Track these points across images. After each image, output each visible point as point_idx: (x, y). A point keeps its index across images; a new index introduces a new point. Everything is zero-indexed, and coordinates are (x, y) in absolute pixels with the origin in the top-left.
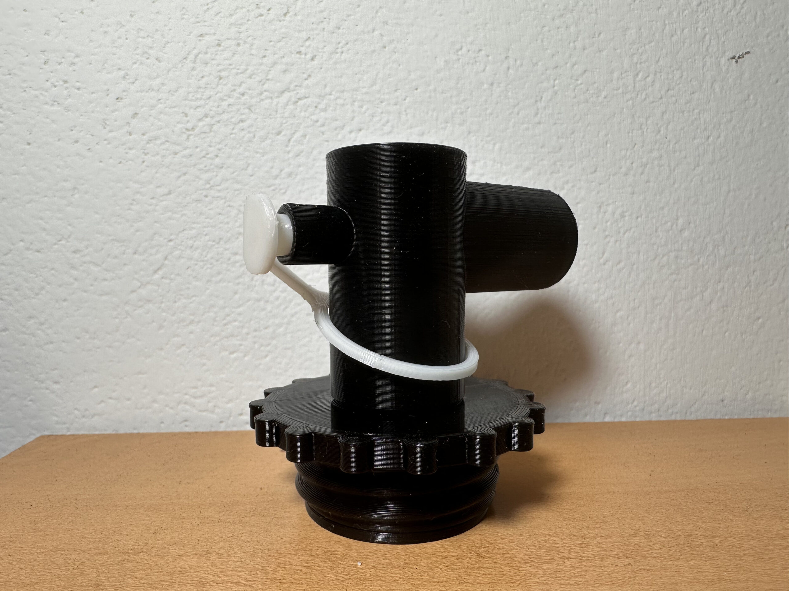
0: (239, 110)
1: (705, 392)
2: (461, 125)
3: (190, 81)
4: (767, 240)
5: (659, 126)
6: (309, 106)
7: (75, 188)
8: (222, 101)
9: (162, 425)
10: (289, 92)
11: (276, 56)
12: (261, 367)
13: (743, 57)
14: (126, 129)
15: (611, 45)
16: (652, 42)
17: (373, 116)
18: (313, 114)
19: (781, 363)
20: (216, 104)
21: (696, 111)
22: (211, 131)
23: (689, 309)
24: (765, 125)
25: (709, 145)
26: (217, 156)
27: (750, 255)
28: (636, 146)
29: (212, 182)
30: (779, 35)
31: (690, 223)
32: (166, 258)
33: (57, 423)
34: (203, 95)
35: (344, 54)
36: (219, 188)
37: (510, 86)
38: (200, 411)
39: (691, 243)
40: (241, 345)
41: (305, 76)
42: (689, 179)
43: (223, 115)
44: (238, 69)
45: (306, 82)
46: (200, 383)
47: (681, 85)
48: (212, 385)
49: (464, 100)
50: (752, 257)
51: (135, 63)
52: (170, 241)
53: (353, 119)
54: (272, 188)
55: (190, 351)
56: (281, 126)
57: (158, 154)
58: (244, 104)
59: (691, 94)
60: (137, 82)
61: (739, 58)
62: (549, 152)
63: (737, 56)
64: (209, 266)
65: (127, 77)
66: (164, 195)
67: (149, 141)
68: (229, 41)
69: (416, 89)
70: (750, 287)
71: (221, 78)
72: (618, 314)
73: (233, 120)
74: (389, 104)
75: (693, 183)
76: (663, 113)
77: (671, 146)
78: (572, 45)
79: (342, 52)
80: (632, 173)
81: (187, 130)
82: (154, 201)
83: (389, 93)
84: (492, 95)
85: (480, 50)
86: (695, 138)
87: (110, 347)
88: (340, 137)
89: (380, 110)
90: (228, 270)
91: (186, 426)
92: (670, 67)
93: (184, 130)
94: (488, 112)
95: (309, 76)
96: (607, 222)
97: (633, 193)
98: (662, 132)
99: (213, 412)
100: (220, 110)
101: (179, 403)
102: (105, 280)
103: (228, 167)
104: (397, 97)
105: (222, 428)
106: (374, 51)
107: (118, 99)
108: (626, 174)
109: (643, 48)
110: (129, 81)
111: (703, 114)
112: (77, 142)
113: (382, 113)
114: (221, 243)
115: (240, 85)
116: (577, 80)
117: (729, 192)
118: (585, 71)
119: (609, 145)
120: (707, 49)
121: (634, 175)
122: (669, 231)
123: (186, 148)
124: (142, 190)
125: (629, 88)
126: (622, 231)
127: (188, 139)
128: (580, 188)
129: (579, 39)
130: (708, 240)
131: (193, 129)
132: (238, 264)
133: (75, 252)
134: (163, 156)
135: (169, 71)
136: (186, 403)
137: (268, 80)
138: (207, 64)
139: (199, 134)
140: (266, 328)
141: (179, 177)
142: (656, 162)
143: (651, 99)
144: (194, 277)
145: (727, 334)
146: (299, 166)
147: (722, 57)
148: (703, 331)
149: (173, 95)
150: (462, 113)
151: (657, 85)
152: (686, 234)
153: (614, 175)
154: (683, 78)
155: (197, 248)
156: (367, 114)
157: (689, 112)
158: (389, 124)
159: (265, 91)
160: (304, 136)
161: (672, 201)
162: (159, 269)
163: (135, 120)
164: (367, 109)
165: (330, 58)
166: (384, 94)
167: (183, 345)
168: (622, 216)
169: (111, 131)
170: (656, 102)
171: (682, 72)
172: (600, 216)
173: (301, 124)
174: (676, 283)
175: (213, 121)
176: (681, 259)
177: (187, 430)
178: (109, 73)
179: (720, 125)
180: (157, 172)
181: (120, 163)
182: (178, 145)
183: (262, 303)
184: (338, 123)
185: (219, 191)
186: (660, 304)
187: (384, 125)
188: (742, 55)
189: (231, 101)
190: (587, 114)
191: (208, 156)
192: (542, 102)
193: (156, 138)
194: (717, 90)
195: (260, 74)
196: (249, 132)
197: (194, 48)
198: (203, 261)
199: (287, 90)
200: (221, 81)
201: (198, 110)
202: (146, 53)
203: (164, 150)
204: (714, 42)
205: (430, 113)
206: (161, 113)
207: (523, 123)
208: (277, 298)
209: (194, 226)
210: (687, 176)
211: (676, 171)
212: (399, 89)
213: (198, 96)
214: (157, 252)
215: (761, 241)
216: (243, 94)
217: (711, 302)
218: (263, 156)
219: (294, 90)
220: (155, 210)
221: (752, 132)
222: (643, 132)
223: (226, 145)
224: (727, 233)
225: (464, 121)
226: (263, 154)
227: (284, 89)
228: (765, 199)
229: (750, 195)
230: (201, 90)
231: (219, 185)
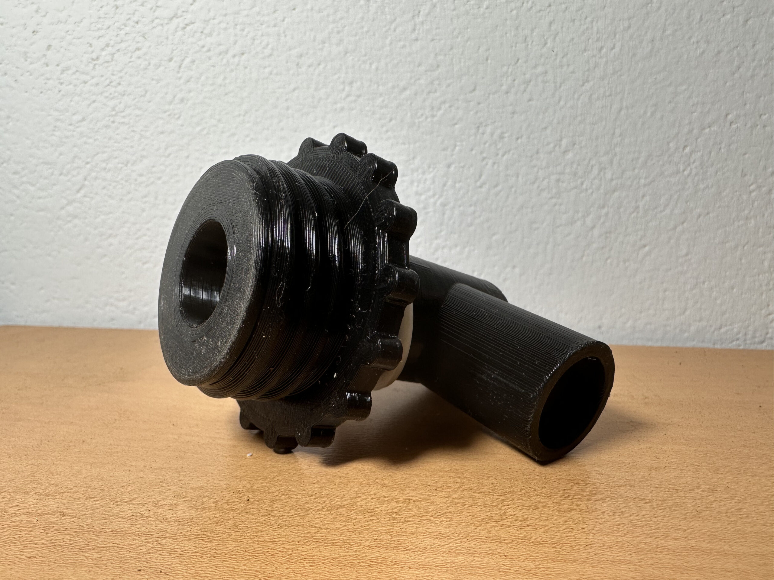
0: (134, 39)
1: (581, 318)
2: (338, 44)
3: (91, 11)
4: (661, 163)
5: (545, 37)
6: (195, 32)
7: (8, 117)
8: (120, 30)
10: (177, 18)
14: (43, 60)
17: (254, 40)
18: (200, 40)
19: (667, 293)
20: (115, 34)
21: (589, 19)
22: (112, 60)
23: (569, 234)
24: (668, 32)
25: (601, 57)
26: (119, 84)
27: (639, 179)
28: (520, 61)
29: (117, 109)
31: (574, 144)
32: (85, 179)
33: (18, 316)
34: (103, 25)
39: (575, 166)
40: (151, 257)
42: (576, 96)
43: (121, 44)
45: (192, 7)
46: (121, 289)
48: (130, 291)
49: (341, 19)
52: (88, 163)
53: (235, 42)
54: (168, 113)
55: (111, 261)
56: (172, 53)
57: (71, 84)
58: (139, 32)
60: (48, 15)
62: (426, 71)
64: (121, 186)
65: (40, 11)
66: (79, 122)
67: (63, 71)
69: (294, 9)
70: (638, 213)
71: (117, 8)
72: (494, 238)
73: (130, 48)
74: (269, 26)
75: (580, 101)
76: (551, 23)
77: (558, 60)
80: (513, 90)
81: (93, 59)
82: (71, 128)
83: (268, 14)
84: (368, 11)
86: (585, 50)
87: (49, 255)
88: (225, 61)
89: (260, 33)
90: (136, 190)
93: (90, 60)
94: (365, 29)
96: (485, 143)
97: (514, 113)
98: (548, 45)
99: (133, 313)
100: (119, 39)
101: (106, 305)
102: (40, 198)
103: (130, 94)
104: (276, 19)
105: (142, 327)
107: (34, 32)
108: (507, 93)
110: (41, 14)
111: (597, 22)
112: (6, 74)
113: (262, 35)
114: (129, 165)
115: (134, 14)
117: (621, 109)
119: (489, 61)
121: (516, 94)
122: (550, 153)
123: (93, 77)
124: (61, 117)
126: (501, 153)
127: (94, 68)
128: (458, 108)
130: (593, 162)
131: (98, 58)
132: (144, 185)
133: (15, 173)
134: (75, 86)
136: (112, 305)
137: (158, 7)
139: (102, 64)
141: (90, 105)
142: (540, 79)
143: (538, 8)
144: (110, 196)
145: (609, 261)
146: (190, 91)
148: (582, 257)
149: (78, 26)
150: (338, 32)
152: (570, 155)
153: (494, 94)
155: (110, 170)
156: (248, 37)
157: (581, 20)
158: (270, 46)
159: (157, 18)
160: (193, 62)
161: (555, 121)
162: (80, 189)
163: (49, 52)
164: (249, 32)
166: (264, 15)
167: (105, 255)
168: (501, 137)
169: (31, 63)
170: (543, 10)
172: (478, 137)
173: (190, 50)
174: (557, 207)
175: (114, 50)
176: (563, 182)
177: (113, 327)
178: (24, 7)
179: (615, 34)
180: (71, 101)
181: (41, 92)
182: (87, 74)
184: (222, 48)
185: (124, 117)
186: (537, 228)
187: (264, 48)
189: (128, 29)
190: (468, 28)
191: (112, 84)
192: (420, 17)
193: (68, 68)
196: (145, 60)
198: (114, 181)
199: (175, 16)
200: (117, 11)
201: (101, 39)
203: (75, 79)
205: (308, 34)
206: (70, 44)
207: (400, 41)
209: (105, 149)
210: (574, 93)
211: (562, 88)
212: (277, 10)
213: (99, 26)
214: (78, 173)
215: (654, 164)
216: (137, 23)
217: (593, 227)
218: (158, 83)
219: (181, 16)
220: (73, 136)
221: (653, 41)
222: (528, 45)
223: (126, 73)
224: (615, 154)
225: (341, 41)
226: (158, 81)
227: (172, 16)
228: (662, 118)
229: (645, 113)
230: (101, 20)
231: (123, 112)
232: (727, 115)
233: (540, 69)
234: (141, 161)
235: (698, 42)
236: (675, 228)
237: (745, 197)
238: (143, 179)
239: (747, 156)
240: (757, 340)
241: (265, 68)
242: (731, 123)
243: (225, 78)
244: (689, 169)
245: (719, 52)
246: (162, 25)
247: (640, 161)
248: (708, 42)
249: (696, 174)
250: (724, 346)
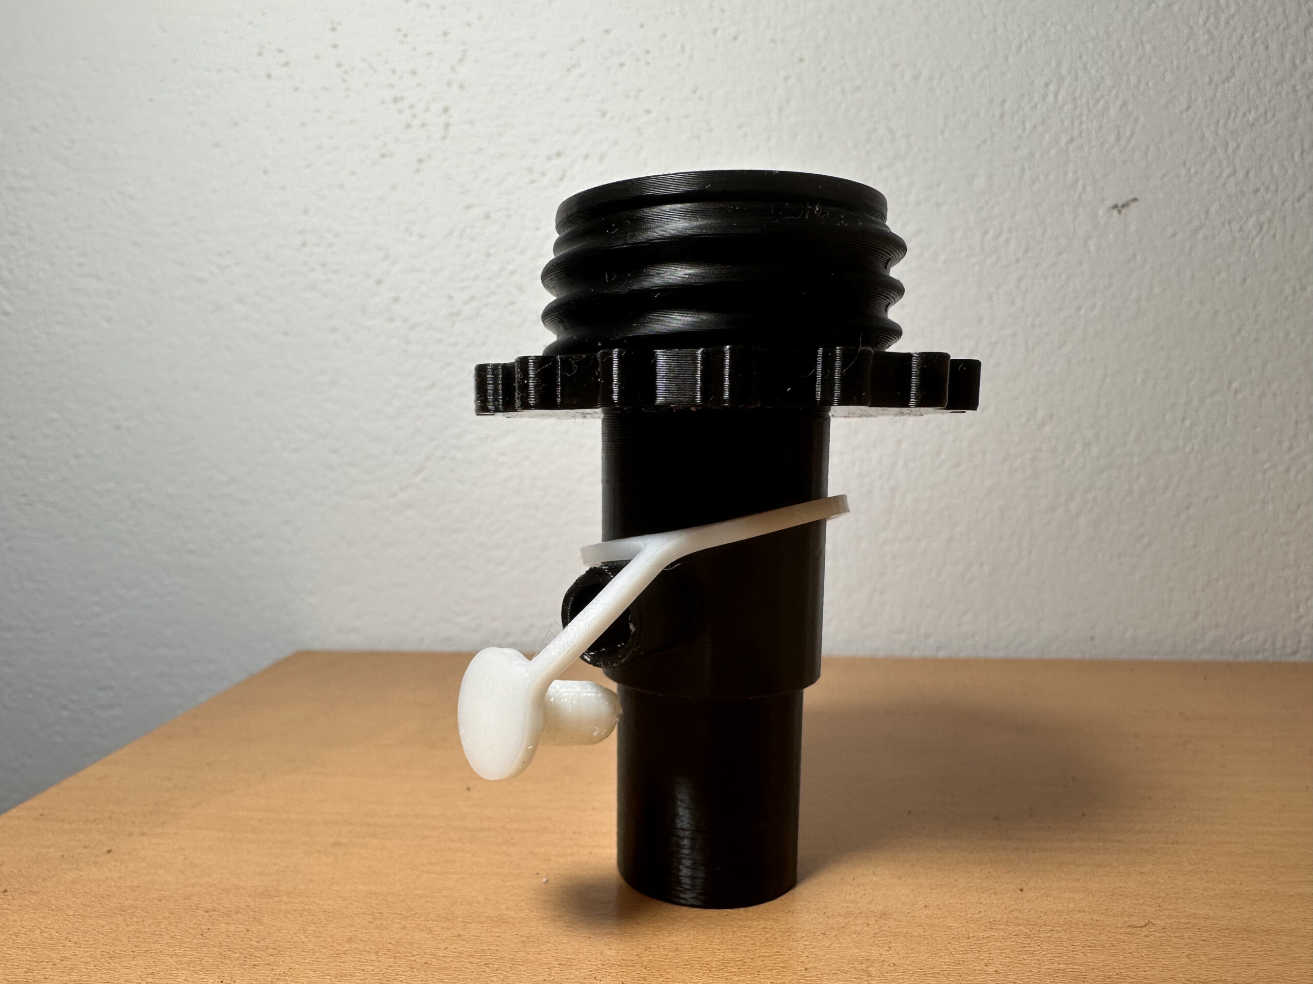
0: (508, 291)
1: (1068, 627)
3: (455, 260)
4: (1156, 437)
5: (1014, 295)
7: (333, 382)
8: (491, 281)
13: (1129, 206)
14: (387, 315)
15: (953, 198)
16: (1006, 192)
19: (1173, 594)
20: (484, 285)
21: (1064, 276)
22: (478, 316)
23: (1049, 523)
24: (1156, 291)
25: (1079, 318)
26: (484, 344)
27: (1132, 457)
30: (1178, 176)
31: (1052, 417)
32: (428, 459)
33: (313, 638)
34: (469, 275)
38: (464, 630)
39: (1053, 442)
42: (1052, 360)
43: (492, 297)
47: (1044, 244)
50: (1136, 459)
51: (396, 242)
52: (433, 439)
57: (421, 343)
59: (1057, 255)
60: (398, 262)
61: (1123, 206)
63: (1120, 204)
65: (388, 258)
66: (426, 389)
67: (413, 327)
68: (499, 212)
70: (1133, 496)
73: (502, 302)
75: (1057, 367)
76: (1019, 280)
77: (1029, 320)
81: (453, 314)
82: (415, 396)
86: (1061, 309)
91: (450, 645)
92: (1030, 222)
93: (449, 315)
98: (1017, 304)
99: (476, 631)
100: (488, 292)
101: (441, 620)
107: (378, 282)
109: (994, 200)
110: (390, 262)
111: (1073, 279)
115: (510, 263)
117: (1105, 377)
119: (948, 322)
120: (1080, 197)
122: (1023, 426)
123: (450, 336)
124: (402, 383)
125: (976, 249)
127: (453, 325)
130: (1075, 437)
131: (458, 313)
132: (506, 466)
133: (334, 451)
134: (426, 345)
135: (433, 248)
138: (474, 239)
139: (464, 321)
141: (443, 368)
143: (1004, 262)
144: (459, 481)
145: (1100, 555)
147: (1099, 207)
149: (437, 275)
151: (1012, 245)
152: (1047, 429)
154: (1047, 235)
155: (462, 448)
157: (1054, 277)
161: (1028, 390)
163: (396, 305)
169: (371, 318)
170: (1011, 266)
171: (1046, 228)
174: (1034, 490)
175: (480, 305)
176: (1040, 461)
178: (368, 254)
179: (1094, 293)
180: (419, 363)
182: (443, 332)
188: (1127, 202)
189: (500, 280)
193: (418, 325)
194: (1092, 248)
197: (460, 222)
200: (489, 259)
201: (465, 291)
203: (426, 338)
204: (1089, 188)
210: (1050, 357)
215: (1148, 439)
216: (513, 273)
217: (1078, 515)
221: (1139, 300)
228: (1155, 386)
229: (1135, 380)
232: (1230, 383)
233: (1008, 330)
235: (1190, 302)
236: (1178, 515)
237: (1259, 476)
239: (1258, 430)
240: (1288, 650)
242: (1236, 393)
244: (1191, 444)
245: (1216, 312)
247: (1133, 434)
248: (1202, 302)
249: (1200, 451)
250: (1249, 658)
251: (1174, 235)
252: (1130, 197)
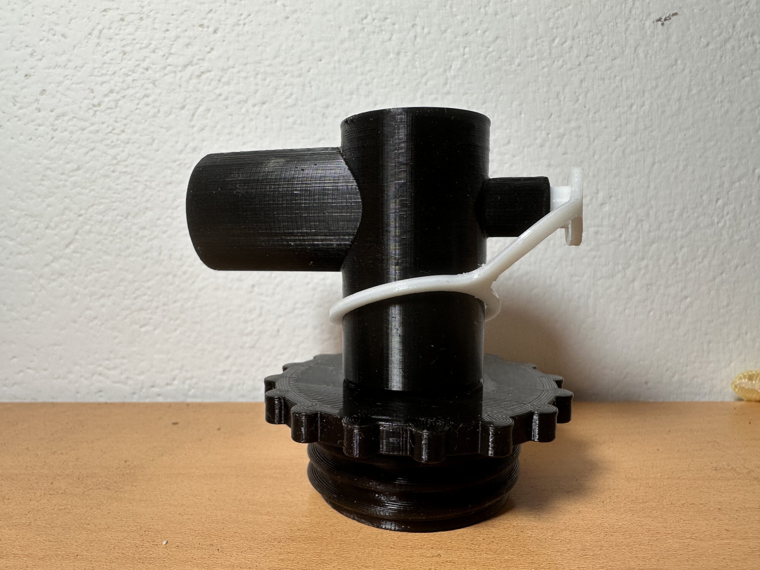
0: (143, 85)
2: (367, 96)
3: (95, 56)
4: (696, 215)
5: (577, 94)
8: (127, 76)
9: (78, 395)
10: (192, 66)
11: (178, 29)
12: (171, 340)
13: (670, 19)
14: (36, 105)
15: (525, 9)
16: (569, 5)
17: (276, 89)
18: (216, 88)
19: (711, 345)
20: (121, 80)
21: (618, 78)
22: (116, 107)
23: (610, 287)
24: (694, 92)
25: (631, 114)
26: (123, 131)
27: (676, 231)
28: (553, 116)
29: (119, 158)
31: (611, 197)
32: (76, 233)
34: (108, 71)
35: (246, 26)
36: (126, 163)
37: (417, 56)
38: (114, 382)
39: (612, 218)
40: (150, 318)
41: (208, 49)
42: (610, 150)
43: (128, 90)
44: (142, 44)
45: (209, 55)
46: (112, 355)
47: (601, 51)
48: (124, 358)
49: (370, 71)
51: (41, 40)
52: (80, 215)
53: (256, 92)
55: (102, 324)
56: (185, 100)
57: (66, 130)
58: (148, 79)
59: (612, 60)
60: (44, 58)
61: (666, 20)
63: (663, 18)
64: (118, 240)
65: (35, 54)
66: (72, 171)
67: (58, 117)
68: (132, 15)
69: (320, 60)
70: (677, 264)
71: (125, 53)
73: (138, 95)
74: (292, 76)
75: (614, 156)
76: (582, 81)
77: (591, 116)
78: (482, 10)
79: (245, 24)
80: (548, 144)
81: (94, 106)
82: (63, 177)
83: (293, 65)
84: (398, 64)
85: (386, 18)
86: (616, 107)
87: (26, 318)
88: (243, 110)
89: (283, 83)
90: (136, 245)
91: (101, 396)
92: (590, 32)
93: (90, 106)
94: (395, 82)
95: (212, 49)
97: (549, 165)
98: (580, 101)
99: (125, 383)
100: (125, 85)
101: (93, 375)
102: (20, 253)
103: (134, 142)
104: (301, 69)
105: (135, 399)
106: (276, 22)
107: (26, 76)
108: (542, 146)
109: (559, 12)
110: (36, 58)
111: (626, 81)
113: (286, 85)
114: (130, 217)
115: (144, 60)
116: (488, 47)
117: (654, 164)
118: (497, 38)
119: (523, 116)
120: (630, 11)
121: (550, 147)
123: (93, 124)
124: (51, 166)
125: (545, 54)
127: (95, 114)
129: (491, 4)
130: (630, 215)
131: (99, 104)
132: (146, 239)
134: (71, 132)
135: (75, 46)
136: (100, 374)
137: (171, 54)
138: (111, 39)
139: (104, 111)
140: (175, 302)
141: (87, 153)
142: (574, 133)
143: (569, 66)
144: (105, 252)
145: (651, 314)
146: (204, 140)
147: (646, 20)
148: (625, 310)
149: (79, 71)
151: (575, 51)
152: (607, 208)
153: (529, 146)
154: (603, 43)
155: (106, 223)
156: (270, 87)
157: (610, 79)
158: (294, 96)
159: (169, 65)
160: (209, 110)
161: (591, 174)
162: (70, 243)
163: (44, 96)
164: (271, 82)
165: (233, 30)
166: (287, 65)
167: (95, 318)
169: (21, 108)
170: (574, 69)
171: (603, 36)
173: (205, 98)
174: (596, 260)
175: (118, 97)
176: (601, 234)
178: (17, 50)
179: (644, 92)
180: (65, 149)
181: (30, 139)
182: (85, 121)
183: (170, 277)
184: (241, 97)
185: (126, 166)
186: (579, 281)
187: (287, 98)
188: (669, 16)
189: (135, 76)
190: (500, 83)
191: (114, 132)
192: (452, 72)
193: (64, 115)
194: (642, 55)
195: (164, 49)
196: (154, 107)
197: (98, 24)
198: (112, 236)
199: (190, 63)
200: (125, 56)
201: (104, 85)
202: (52, 29)
203: (71, 126)
204: (637, 4)
205: (335, 85)
206: (68, 89)
207: (431, 94)
208: (185, 273)
209: (102, 201)
210: (608, 147)
211: (596, 142)
212: (302, 61)
213: (104, 72)
214: (68, 227)
215: (689, 216)
216: (147, 69)
217: (633, 280)
218: (168, 131)
219: (197, 64)
220: (65, 186)
221: (680, 99)
222: (560, 101)
223: (131, 121)
224: (651, 207)
225: (370, 92)
226: (168, 129)
227: (187, 63)
228: (693, 172)
229: (677, 166)
230: (105, 65)
231: (124, 161)
232: (754, 170)
233: (573, 124)
234: (144, 213)
235: (721, 102)
236: (714, 279)
238: (146, 232)
241: (288, 117)
243: (244, 127)
244: (723, 220)
245: (742, 112)
246: (175, 72)
247: (676, 212)
248: (731, 102)
249: (731, 226)
251: (708, 45)
252: (672, 12)
